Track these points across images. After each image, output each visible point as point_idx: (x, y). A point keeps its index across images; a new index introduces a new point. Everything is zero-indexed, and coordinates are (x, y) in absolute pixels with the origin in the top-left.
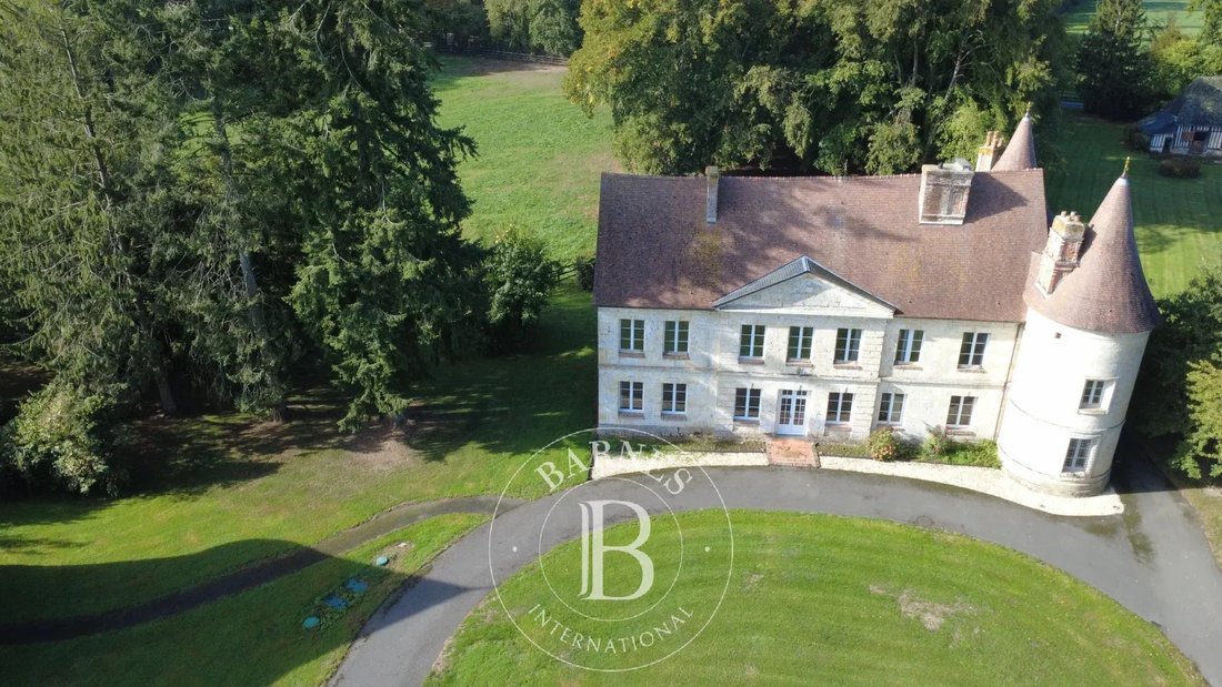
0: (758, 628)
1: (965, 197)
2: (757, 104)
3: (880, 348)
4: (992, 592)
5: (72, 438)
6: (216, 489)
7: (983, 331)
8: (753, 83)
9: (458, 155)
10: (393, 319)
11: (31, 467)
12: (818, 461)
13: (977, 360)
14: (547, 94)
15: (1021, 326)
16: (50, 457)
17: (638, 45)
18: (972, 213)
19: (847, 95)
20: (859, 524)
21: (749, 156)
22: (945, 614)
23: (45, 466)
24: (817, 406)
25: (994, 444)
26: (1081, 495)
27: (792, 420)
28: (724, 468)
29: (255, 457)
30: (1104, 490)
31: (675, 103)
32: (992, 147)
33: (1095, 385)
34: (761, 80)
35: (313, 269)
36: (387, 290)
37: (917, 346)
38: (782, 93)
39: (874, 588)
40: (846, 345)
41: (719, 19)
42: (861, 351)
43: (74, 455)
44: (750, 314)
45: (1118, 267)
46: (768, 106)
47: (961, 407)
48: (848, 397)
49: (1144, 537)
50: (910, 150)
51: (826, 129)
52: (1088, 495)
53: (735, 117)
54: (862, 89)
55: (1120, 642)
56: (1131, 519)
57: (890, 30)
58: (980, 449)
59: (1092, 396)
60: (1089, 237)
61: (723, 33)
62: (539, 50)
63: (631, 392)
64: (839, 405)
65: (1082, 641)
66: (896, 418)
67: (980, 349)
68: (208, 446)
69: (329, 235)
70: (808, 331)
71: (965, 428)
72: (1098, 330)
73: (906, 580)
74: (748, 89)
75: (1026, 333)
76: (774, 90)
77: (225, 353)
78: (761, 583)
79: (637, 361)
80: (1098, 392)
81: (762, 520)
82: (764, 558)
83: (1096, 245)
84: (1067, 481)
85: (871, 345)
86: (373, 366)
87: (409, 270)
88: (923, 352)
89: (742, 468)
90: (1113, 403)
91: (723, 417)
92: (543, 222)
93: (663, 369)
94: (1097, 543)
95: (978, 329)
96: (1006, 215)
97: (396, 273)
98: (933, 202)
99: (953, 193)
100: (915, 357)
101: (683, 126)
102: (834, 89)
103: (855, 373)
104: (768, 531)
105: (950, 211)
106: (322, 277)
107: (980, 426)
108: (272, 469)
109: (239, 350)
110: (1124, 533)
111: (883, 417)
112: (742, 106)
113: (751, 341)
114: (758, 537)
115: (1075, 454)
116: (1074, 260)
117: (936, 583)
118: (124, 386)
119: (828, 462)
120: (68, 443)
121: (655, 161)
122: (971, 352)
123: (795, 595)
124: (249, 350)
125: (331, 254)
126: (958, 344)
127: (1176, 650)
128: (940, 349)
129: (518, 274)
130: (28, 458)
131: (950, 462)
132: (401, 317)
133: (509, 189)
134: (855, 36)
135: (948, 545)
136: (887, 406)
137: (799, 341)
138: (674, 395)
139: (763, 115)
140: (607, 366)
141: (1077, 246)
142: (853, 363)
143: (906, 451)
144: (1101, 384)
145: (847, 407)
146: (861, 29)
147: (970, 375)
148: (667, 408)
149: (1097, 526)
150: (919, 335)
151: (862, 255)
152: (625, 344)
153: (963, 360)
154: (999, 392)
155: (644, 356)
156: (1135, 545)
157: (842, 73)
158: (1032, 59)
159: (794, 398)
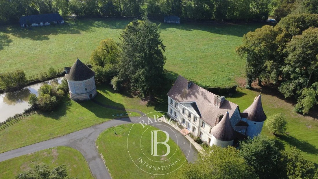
1: (220, 104)
5: (115, 83)
37: (204, 125)
38: (273, 69)
40: (195, 119)
42: (197, 121)
43: (115, 86)
44: (185, 107)
46: (269, 70)
50: (289, 93)
66: (202, 136)
76: (271, 67)
79: (172, 106)
91: (181, 121)
93: (175, 109)
98: (215, 102)
99: (218, 102)
100: (204, 127)
103: (196, 125)
112: (265, 68)
113: (184, 111)
126: (209, 128)
137: (190, 115)
139: (269, 72)
140: (169, 105)
148: (175, 115)
150: (205, 123)
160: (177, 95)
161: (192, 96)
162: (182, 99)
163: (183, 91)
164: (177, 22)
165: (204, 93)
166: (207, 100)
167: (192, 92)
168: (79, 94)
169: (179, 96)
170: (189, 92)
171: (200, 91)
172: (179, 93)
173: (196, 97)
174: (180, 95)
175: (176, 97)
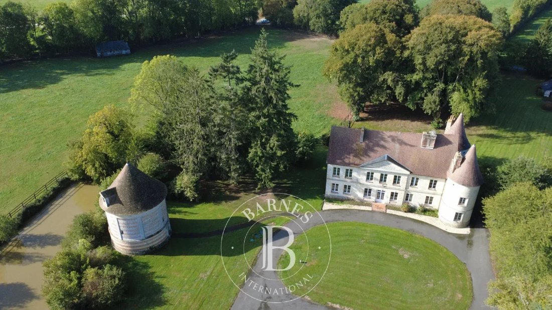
0: (361, 253)
1: (434, 142)
2: (387, 84)
3: (406, 181)
4: (424, 251)
5: (190, 187)
6: (224, 203)
7: (436, 180)
8: (386, 77)
9: (293, 120)
10: (274, 164)
11: (179, 194)
12: (386, 211)
13: (434, 187)
14: (315, 53)
15: (446, 179)
16: (183, 192)
17: (348, 63)
18: (436, 146)
19: (418, 84)
20: (393, 229)
21: (383, 101)
22: (410, 255)
23: (182, 193)
24: (387, 195)
25: (438, 211)
26: (459, 228)
27: (380, 198)
28: (359, 210)
29: (233, 194)
30: (467, 226)
31: (359, 81)
32: (451, 120)
33: (463, 200)
34: (389, 77)
35: (253, 150)
36: (272, 157)
37: (417, 182)
38: (396, 82)
39: (393, 247)
40: (396, 180)
41: (375, 58)
42: (401, 181)
43: (190, 192)
44: (370, 169)
45: (471, 168)
46: (390, 85)
47: (429, 200)
48: (397, 194)
49: (472, 241)
50: (437, 106)
51: (411, 93)
52: (461, 228)
53: (380, 88)
54: (423, 82)
55: (453, 266)
56: (470, 236)
57: (433, 66)
58: (434, 211)
59: (462, 201)
60: (463, 159)
61: (377, 62)
62: (313, 31)
63: (335, 187)
64: (394, 196)
65: (443, 265)
66: (410, 200)
67: (435, 184)
68: (220, 190)
69: (259, 142)
70: (386, 175)
71: (430, 205)
72: (463, 185)
73: (402, 245)
74: (384, 79)
75: (447, 181)
76: (393, 81)
77: (228, 168)
78: (364, 242)
79: (337, 178)
80: (464, 201)
81: (367, 226)
82: (366, 236)
83: (466, 162)
84: (455, 223)
85: (403, 180)
86: (266, 175)
87: (279, 153)
88: (418, 183)
89: (364, 211)
90: (468, 204)
91: (360, 195)
92: (311, 116)
93: (345, 181)
94: (458, 241)
95: (434, 179)
96: (446, 147)
97: (275, 153)
98: (425, 143)
99: (431, 140)
100: (416, 184)
101: (361, 89)
102: (413, 81)
103: (399, 187)
104: (368, 229)
105: (429, 145)
106: (256, 152)
107: (434, 205)
108: (237, 198)
109: (232, 167)
110: (467, 239)
111: (407, 199)
112: (382, 84)
113: (370, 176)
114: (365, 230)
115: (457, 216)
116: (459, 165)
117: (410, 247)
118: (201, 174)
119: (389, 211)
120: (189, 189)
121: (351, 100)
122: (432, 185)
123: (372, 246)
124: (234, 168)
125: (259, 147)
126: (428, 182)
127: (467, 270)
128: (424, 183)
129: (305, 145)
130: (178, 191)
131: (424, 215)
132: (275, 164)
133: (301, 100)
134: (422, 66)
135: (416, 238)
136: (408, 197)
137: (383, 178)
138: (347, 188)
139: (389, 88)
140: (329, 179)
141: (460, 161)
142: (398, 185)
143: (412, 210)
144: (465, 199)
145: (396, 196)
146: (424, 63)
147: (432, 191)
148: (345, 191)
149: (460, 237)
150: (417, 179)
151: (403, 156)
152: (334, 174)
153: (430, 186)
154: (440, 196)
155: (339, 177)
156: (468, 243)
157: (416, 77)
158: (481, 79)
159: (381, 192)
160: (347, 157)
161: (376, 148)
162: (361, 159)
163: (354, 146)
164: (124, 52)
165: (396, 137)
166: (406, 144)
167: (373, 143)
168: (152, 236)
169: (351, 157)
170: (367, 145)
171: (386, 137)
172: (349, 154)
173: (384, 147)
174: (352, 155)
175: (347, 161)
